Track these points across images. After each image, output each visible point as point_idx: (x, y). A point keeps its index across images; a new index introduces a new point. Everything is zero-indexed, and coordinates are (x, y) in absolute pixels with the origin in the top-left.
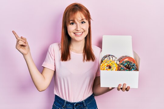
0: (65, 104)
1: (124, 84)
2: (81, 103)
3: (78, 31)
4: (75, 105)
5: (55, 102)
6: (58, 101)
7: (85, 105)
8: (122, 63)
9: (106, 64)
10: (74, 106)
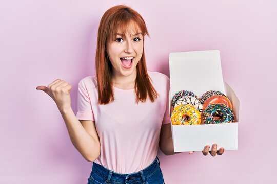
0: (110, 177)
1: (213, 146)
2: (137, 175)
3: (129, 53)
4: (126, 178)
5: (92, 173)
6: (99, 171)
7: (144, 179)
8: (208, 109)
9: (181, 114)
10: (125, 181)
